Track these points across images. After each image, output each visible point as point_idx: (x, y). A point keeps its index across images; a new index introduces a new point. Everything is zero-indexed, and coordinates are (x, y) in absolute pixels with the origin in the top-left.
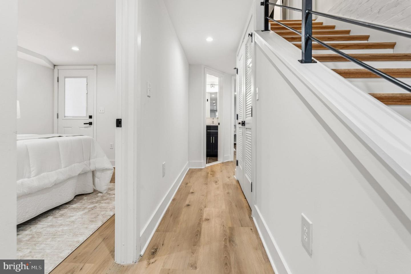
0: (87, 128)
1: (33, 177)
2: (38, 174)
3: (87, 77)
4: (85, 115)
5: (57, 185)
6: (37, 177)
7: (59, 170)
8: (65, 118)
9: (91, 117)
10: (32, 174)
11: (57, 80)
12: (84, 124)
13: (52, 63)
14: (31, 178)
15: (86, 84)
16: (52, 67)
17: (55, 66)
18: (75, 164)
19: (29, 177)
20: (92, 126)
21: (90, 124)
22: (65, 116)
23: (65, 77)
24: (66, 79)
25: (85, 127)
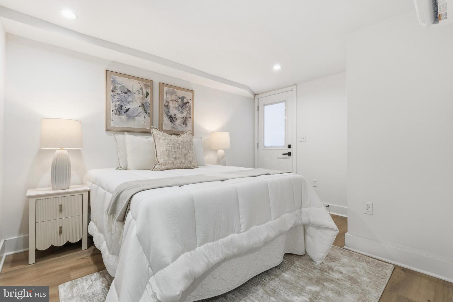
0: (286, 159)
1: (243, 232)
2: (247, 229)
3: (286, 100)
4: (283, 144)
5: (267, 242)
6: (246, 232)
7: (270, 222)
8: (264, 148)
9: (290, 146)
10: (241, 228)
11: (257, 109)
12: (283, 154)
13: (252, 92)
14: (241, 233)
15: (284, 108)
16: (253, 97)
17: (255, 95)
18: (286, 214)
19: (239, 232)
20: (291, 157)
21: (289, 154)
22: (264, 146)
23: (264, 105)
24: (265, 107)
25: (284, 158)
